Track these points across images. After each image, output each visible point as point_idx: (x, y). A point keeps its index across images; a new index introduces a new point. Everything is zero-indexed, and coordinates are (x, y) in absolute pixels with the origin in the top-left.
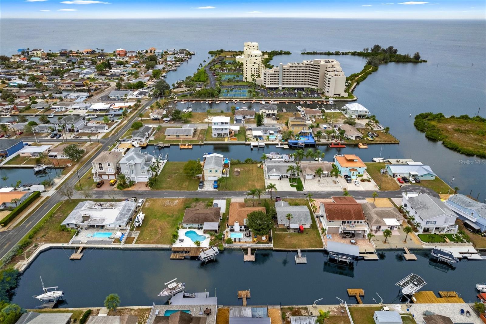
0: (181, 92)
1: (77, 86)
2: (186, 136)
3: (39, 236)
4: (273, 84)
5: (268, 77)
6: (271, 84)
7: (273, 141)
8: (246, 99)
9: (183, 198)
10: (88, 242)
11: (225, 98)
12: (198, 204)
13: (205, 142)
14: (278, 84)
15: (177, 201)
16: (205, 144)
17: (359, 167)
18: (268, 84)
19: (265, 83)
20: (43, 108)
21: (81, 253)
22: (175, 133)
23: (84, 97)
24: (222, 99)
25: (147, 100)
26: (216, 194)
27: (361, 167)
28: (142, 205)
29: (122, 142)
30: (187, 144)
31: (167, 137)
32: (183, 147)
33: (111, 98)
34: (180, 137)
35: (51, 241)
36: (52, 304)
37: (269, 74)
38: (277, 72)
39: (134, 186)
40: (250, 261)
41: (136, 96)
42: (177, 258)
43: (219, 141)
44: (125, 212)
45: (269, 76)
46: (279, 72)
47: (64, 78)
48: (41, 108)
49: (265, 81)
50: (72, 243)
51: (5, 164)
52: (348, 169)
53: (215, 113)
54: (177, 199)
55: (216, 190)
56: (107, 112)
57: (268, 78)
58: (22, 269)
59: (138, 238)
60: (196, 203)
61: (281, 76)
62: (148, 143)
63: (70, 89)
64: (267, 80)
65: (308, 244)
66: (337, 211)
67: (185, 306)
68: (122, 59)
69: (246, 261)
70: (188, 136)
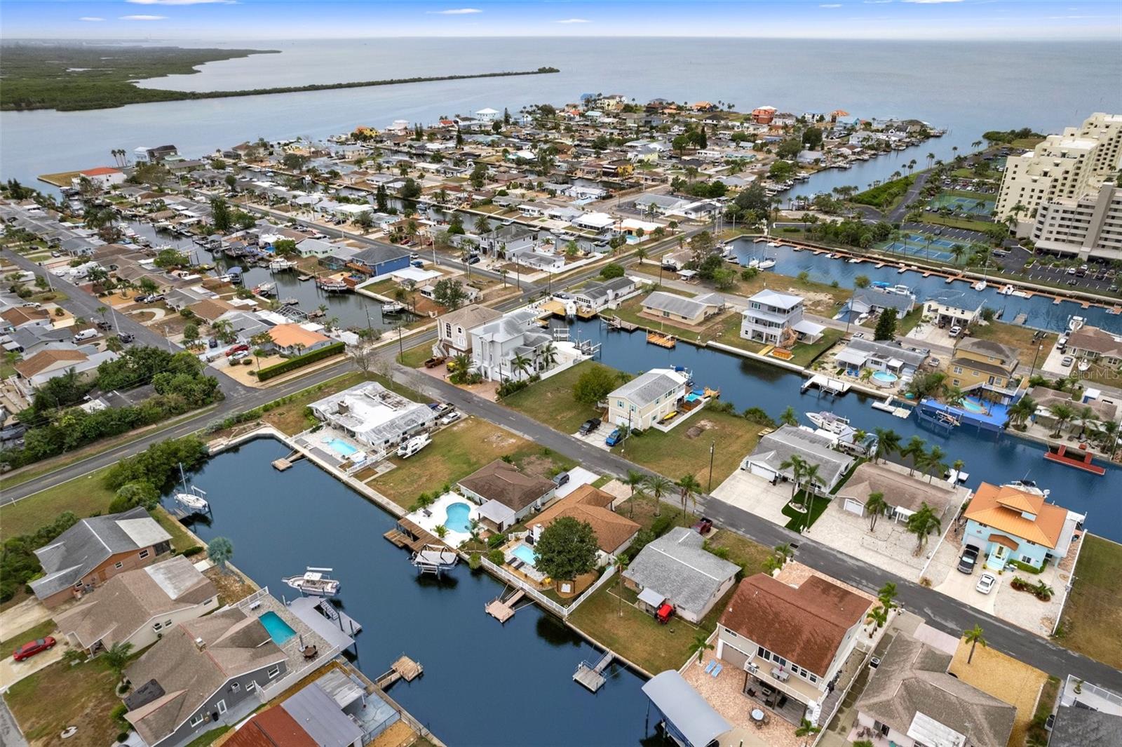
0: (794, 220)
1: (606, 174)
2: (683, 318)
3: (275, 412)
4: (1064, 241)
5: (1053, 218)
6: (1056, 240)
7: (879, 388)
8: (941, 266)
9: (530, 438)
10: (315, 450)
11: (884, 255)
12: (539, 462)
13: (711, 343)
14: (1082, 243)
15: (512, 440)
16: (708, 347)
17: (1029, 541)
18: (1048, 239)
19: (1038, 233)
20: (507, 206)
21: (291, 462)
22: (664, 305)
23: (593, 197)
24: (876, 256)
25: (702, 224)
26: (595, 457)
27: (1034, 543)
28: (449, 423)
29: (555, 298)
30: (670, 336)
31: (645, 310)
32: (655, 339)
33: (638, 207)
34: (671, 317)
35: (279, 428)
36: (183, 515)
37: (1057, 211)
38: (1087, 207)
39: (479, 385)
40: (495, 617)
41: (686, 213)
42: (393, 540)
43: (744, 349)
44: (402, 422)
45: (1055, 215)
46: (1093, 207)
47: (602, 156)
48: (504, 206)
49: (1040, 230)
50: (296, 442)
51: (363, 288)
52: (987, 532)
53: (816, 285)
54: (519, 436)
55: (608, 449)
56: (598, 234)
57: (1053, 222)
58: (212, 450)
59: (380, 477)
60: (538, 458)
61: (1096, 220)
62: (601, 312)
63: (591, 177)
64: (1046, 228)
65: (645, 655)
66: (764, 612)
67: (301, 622)
68: (754, 130)
69: (489, 613)
70: (686, 318)
